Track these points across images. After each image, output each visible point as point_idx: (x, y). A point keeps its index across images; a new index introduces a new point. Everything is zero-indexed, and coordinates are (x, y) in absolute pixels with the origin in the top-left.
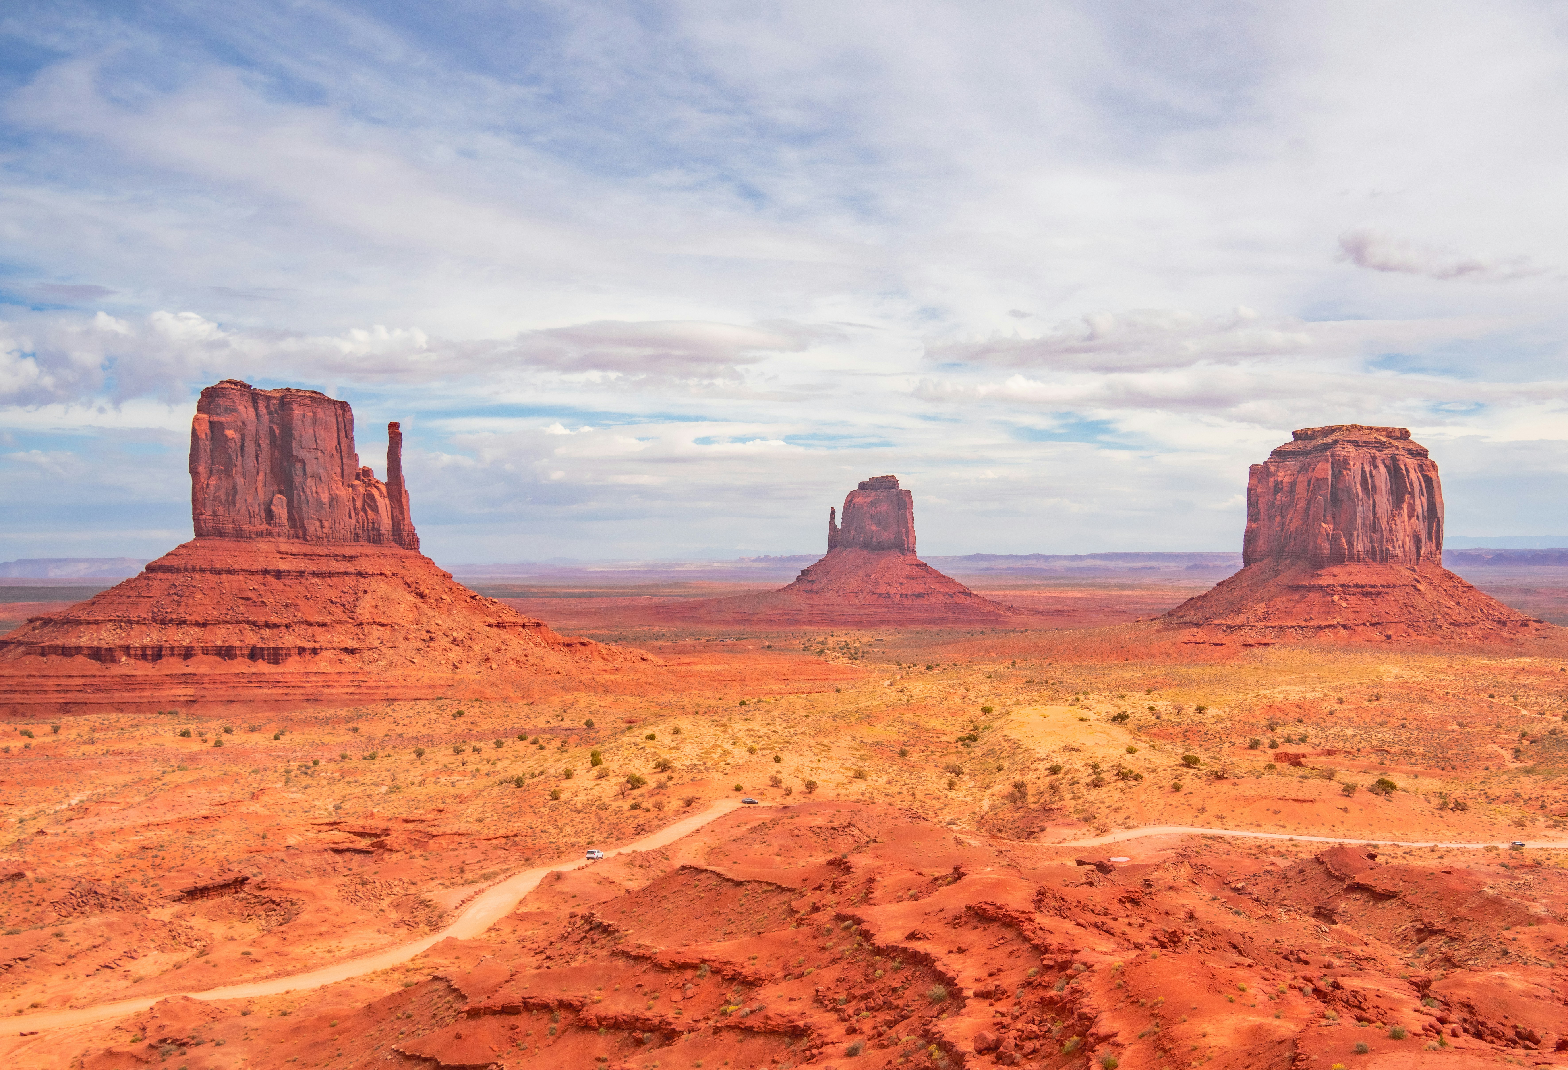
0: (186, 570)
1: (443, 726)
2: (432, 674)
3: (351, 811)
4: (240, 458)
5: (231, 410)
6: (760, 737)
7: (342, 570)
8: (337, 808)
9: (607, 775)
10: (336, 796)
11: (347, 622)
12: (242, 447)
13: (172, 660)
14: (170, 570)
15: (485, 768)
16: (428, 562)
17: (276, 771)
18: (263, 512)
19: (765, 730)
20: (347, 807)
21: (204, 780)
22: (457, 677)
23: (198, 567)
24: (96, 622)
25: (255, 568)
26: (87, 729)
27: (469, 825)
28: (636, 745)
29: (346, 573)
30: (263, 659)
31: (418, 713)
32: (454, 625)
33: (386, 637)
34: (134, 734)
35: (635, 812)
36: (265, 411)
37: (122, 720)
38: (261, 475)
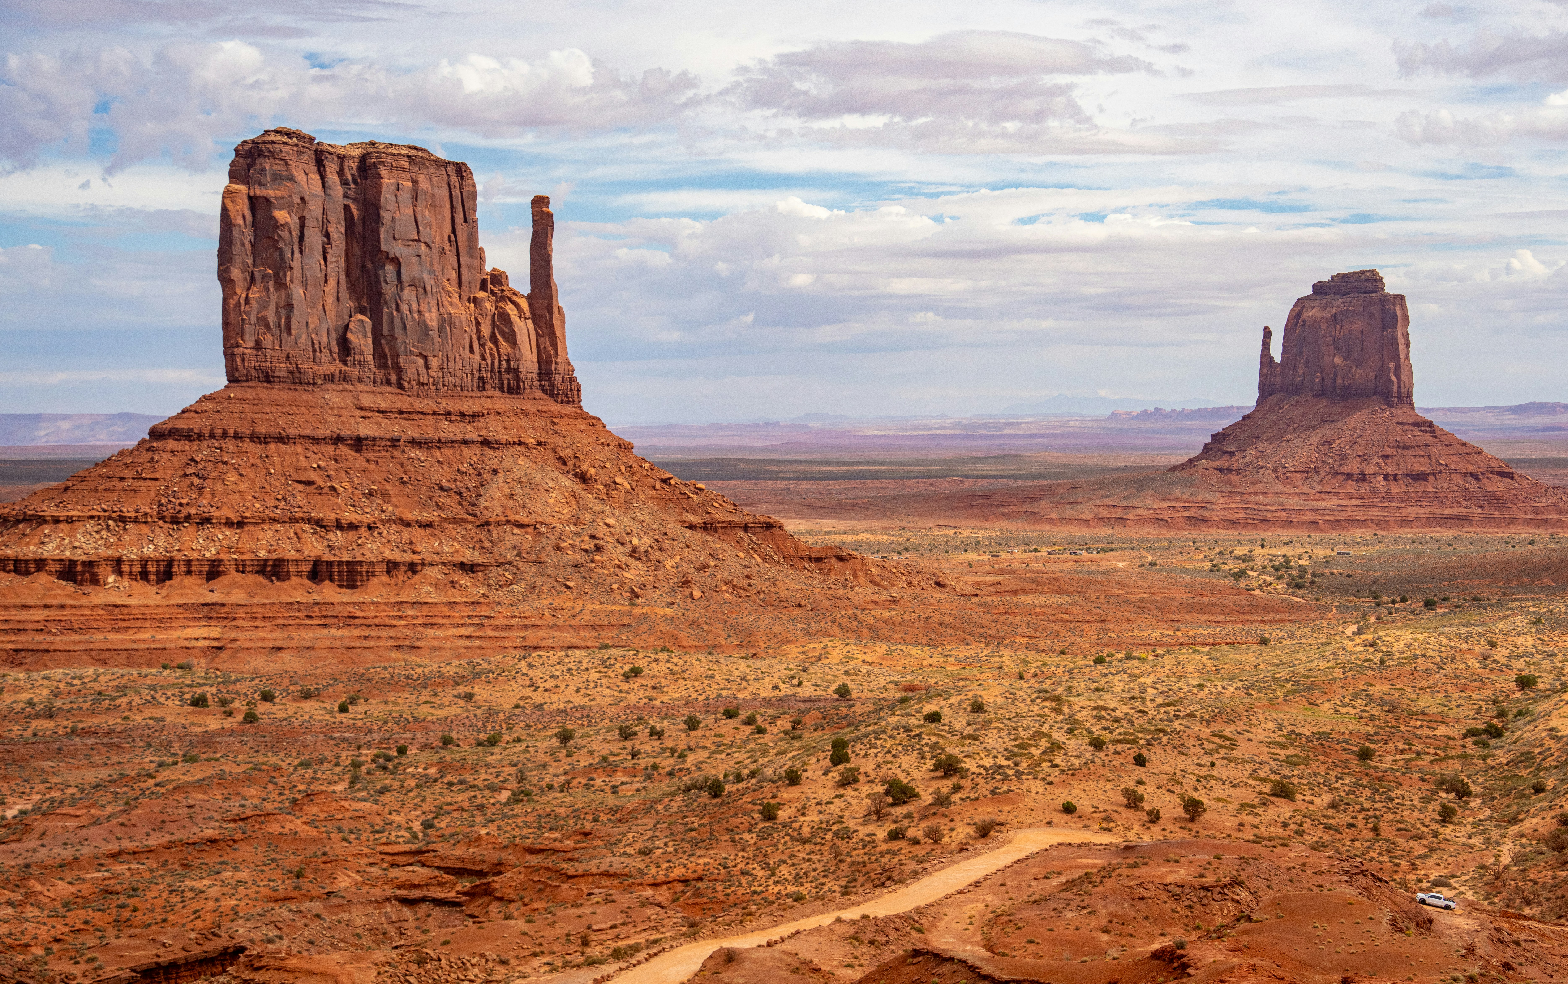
0: (212, 436)
1: (607, 692)
2: (598, 607)
3: (447, 832)
4: (297, 255)
5: (282, 178)
6: (1116, 720)
7: (459, 437)
8: (427, 825)
9: (856, 780)
10: (426, 807)
11: (465, 521)
12: (301, 238)
13: (187, 581)
14: (188, 436)
15: (667, 763)
16: (594, 422)
17: (337, 764)
18: (334, 343)
19: (1126, 709)
20: (443, 825)
21: (221, 780)
22: (637, 611)
23: (231, 432)
24: (70, 520)
25: (320, 433)
26: (46, 692)
27: (627, 860)
28: (907, 729)
29: (465, 442)
30: (332, 581)
31: (569, 670)
32: (635, 527)
33: (527, 546)
34: (118, 702)
35: (895, 845)
36: (336, 179)
37: (102, 679)
38: (332, 282)
